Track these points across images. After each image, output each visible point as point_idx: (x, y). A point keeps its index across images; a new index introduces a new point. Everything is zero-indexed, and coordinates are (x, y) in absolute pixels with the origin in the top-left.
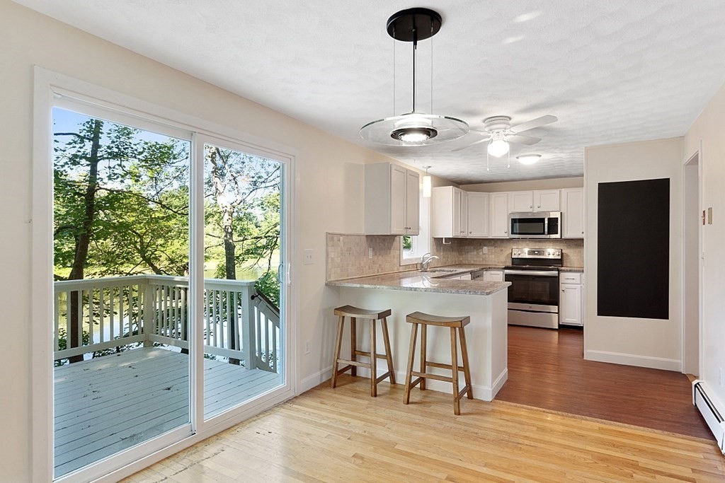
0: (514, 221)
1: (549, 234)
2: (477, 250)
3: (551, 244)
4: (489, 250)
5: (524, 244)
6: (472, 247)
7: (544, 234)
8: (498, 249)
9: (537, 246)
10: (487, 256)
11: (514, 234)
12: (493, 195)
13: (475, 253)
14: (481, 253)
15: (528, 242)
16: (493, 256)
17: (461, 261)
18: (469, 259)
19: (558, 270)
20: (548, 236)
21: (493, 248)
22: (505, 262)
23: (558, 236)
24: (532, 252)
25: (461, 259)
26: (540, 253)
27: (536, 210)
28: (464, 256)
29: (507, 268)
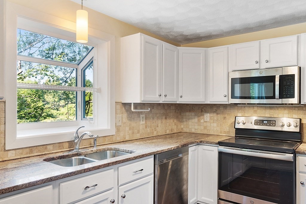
0: (234, 81)
1: (281, 97)
2: (198, 117)
3: (286, 111)
4: (211, 117)
5: (251, 110)
6: (193, 114)
7: (273, 97)
8: (220, 117)
9: (267, 114)
10: (208, 124)
11: (236, 98)
12: (211, 50)
13: (196, 120)
14: (202, 121)
15: (256, 109)
16: (215, 125)
17: (182, 129)
18: (190, 127)
19: (295, 153)
20: (280, 101)
21: (215, 115)
22: (229, 132)
23: (295, 101)
24: (260, 122)
25: (182, 127)
26: (271, 122)
27: (264, 65)
28: (185, 123)
29: (220, 144)
